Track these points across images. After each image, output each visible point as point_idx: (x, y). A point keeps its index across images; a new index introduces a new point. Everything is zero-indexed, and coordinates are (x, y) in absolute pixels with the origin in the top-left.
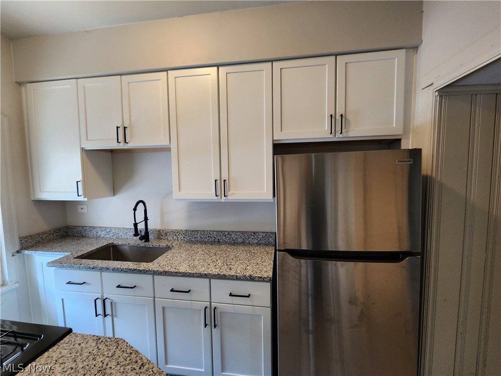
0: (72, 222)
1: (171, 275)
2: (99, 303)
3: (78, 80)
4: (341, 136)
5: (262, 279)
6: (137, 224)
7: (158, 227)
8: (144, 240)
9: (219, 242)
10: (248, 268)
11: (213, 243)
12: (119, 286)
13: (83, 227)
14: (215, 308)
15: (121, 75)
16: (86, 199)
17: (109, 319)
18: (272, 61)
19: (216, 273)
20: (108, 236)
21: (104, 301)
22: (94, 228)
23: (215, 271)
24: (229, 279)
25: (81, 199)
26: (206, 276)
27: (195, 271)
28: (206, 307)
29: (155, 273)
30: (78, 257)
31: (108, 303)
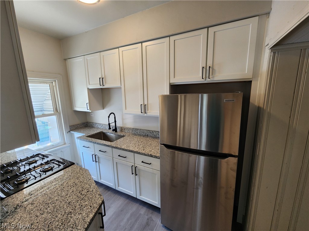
0: (89, 121)
1: (118, 149)
2: (94, 156)
3: (85, 56)
4: (209, 80)
5: (156, 157)
6: (110, 124)
7: (121, 126)
8: (115, 131)
9: (148, 136)
10: (153, 150)
11: (144, 136)
12: (100, 151)
13: (93, 123)
14: (136, 167)
15: (100, 52)
16: (91, 111)
17: (97, 163)
18: (169, 36)
19: (136, 151)
20: (102, 128)
21: (95, 155)
22: (97, 123)
23: (136, 150)
24: (141, 154)
25: (89, 111)
26: (132, 151)
27: (128, 149)
28: (133, 166)
29: (113, 147)
30: (87, 136)
31: (97, 157)
